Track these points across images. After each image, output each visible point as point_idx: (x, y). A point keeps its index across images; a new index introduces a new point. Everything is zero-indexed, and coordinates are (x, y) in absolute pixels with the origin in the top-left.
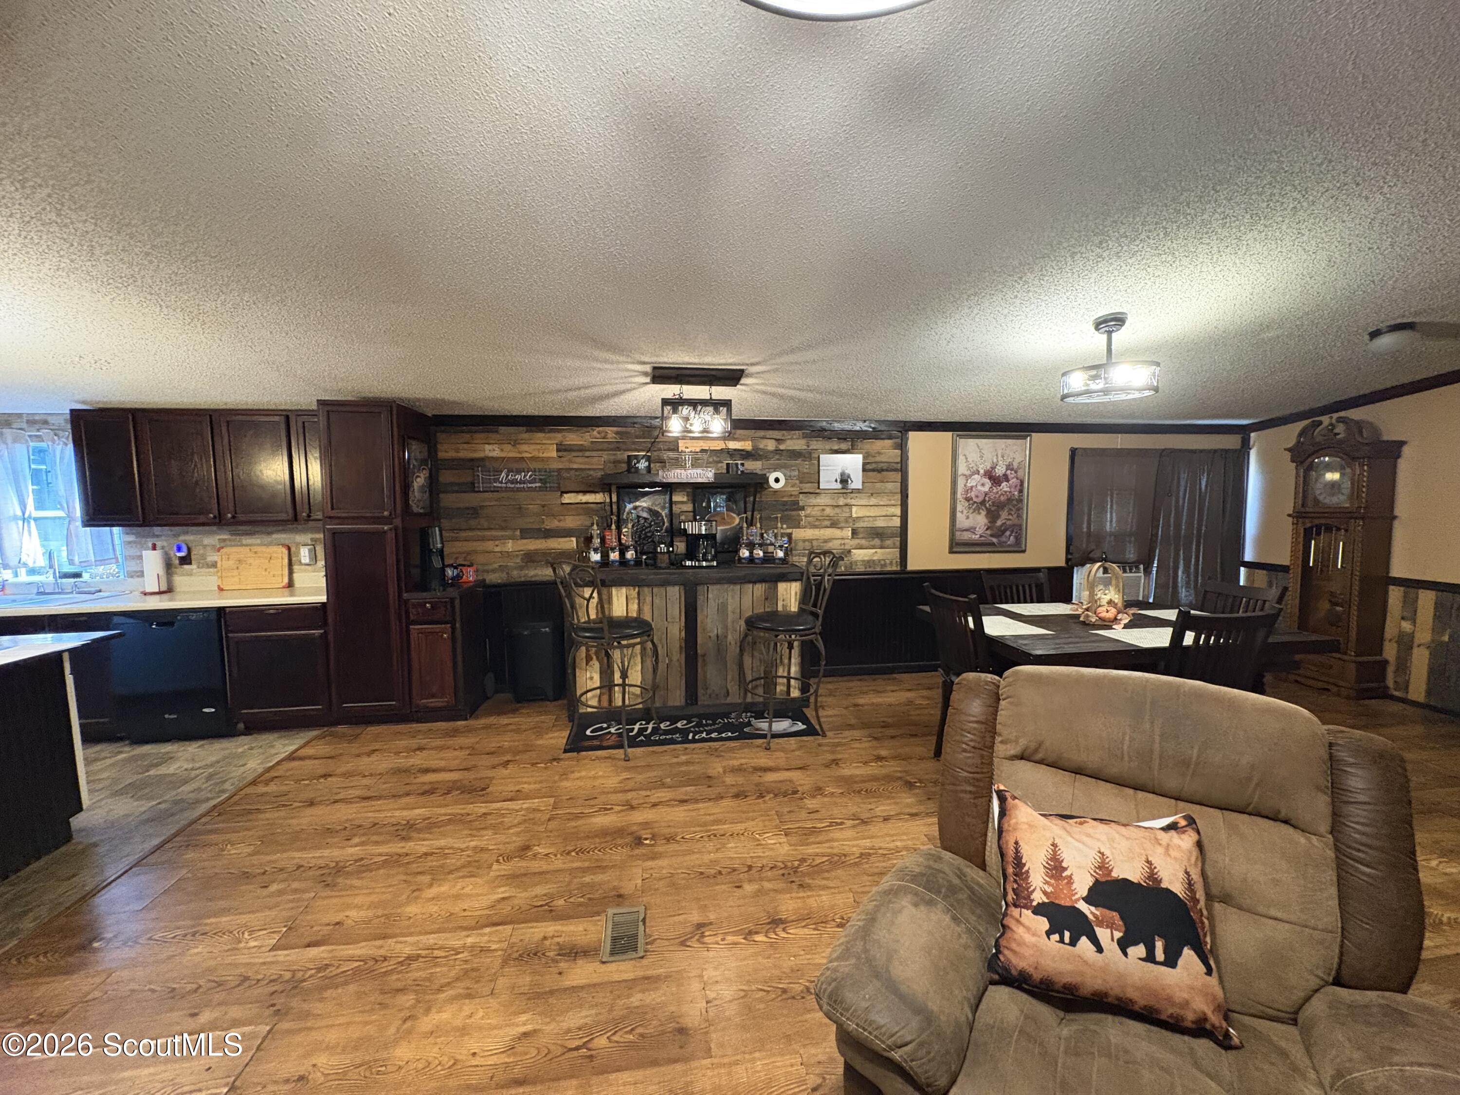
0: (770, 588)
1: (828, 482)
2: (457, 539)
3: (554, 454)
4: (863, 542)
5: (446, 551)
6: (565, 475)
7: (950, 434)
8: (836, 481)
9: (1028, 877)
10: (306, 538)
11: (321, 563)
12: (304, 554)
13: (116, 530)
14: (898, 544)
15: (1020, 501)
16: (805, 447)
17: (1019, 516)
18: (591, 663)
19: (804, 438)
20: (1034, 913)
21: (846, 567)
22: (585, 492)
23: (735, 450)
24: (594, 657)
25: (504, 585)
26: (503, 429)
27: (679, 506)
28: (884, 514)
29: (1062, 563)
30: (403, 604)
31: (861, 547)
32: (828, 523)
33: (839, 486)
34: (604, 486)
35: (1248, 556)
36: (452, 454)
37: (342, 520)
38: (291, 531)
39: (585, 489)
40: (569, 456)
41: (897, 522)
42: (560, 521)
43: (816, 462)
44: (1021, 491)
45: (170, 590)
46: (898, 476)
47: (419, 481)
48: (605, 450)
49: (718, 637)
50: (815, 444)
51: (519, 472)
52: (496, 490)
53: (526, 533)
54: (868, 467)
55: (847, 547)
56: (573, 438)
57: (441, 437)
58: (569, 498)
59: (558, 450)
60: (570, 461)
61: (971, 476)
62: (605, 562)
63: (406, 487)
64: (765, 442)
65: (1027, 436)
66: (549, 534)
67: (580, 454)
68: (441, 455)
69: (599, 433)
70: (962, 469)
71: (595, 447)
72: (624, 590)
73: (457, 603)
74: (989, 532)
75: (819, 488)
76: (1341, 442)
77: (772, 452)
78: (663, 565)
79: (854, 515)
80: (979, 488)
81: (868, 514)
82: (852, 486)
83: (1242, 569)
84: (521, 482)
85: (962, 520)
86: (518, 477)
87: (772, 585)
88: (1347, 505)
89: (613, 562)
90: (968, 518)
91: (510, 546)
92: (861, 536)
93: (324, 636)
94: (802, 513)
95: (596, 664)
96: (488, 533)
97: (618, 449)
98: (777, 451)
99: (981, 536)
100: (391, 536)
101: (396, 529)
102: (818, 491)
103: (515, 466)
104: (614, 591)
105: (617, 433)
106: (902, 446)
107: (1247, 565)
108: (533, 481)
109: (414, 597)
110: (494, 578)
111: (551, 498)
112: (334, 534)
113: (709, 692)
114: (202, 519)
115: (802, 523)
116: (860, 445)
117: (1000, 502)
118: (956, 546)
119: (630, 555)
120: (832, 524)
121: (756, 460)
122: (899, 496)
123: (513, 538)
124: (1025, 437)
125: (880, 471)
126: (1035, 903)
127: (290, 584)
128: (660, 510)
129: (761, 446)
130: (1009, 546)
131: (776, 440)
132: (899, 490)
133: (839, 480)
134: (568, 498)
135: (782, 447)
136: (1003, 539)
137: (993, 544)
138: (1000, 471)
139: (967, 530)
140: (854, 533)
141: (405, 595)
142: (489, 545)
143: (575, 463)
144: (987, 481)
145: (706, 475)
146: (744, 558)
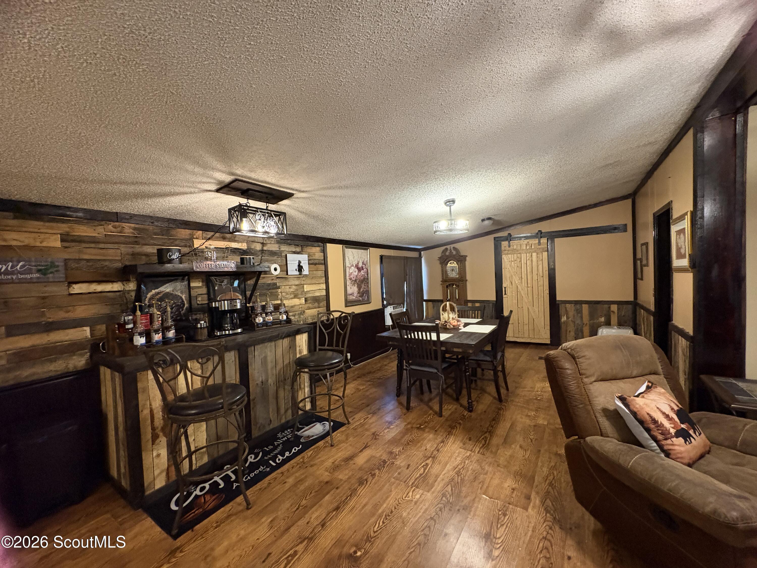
0: (292, 340)
1: (292, 271)
3: (58, 244)
4: (310, 305)
6: (74, 265)
7: (341, 246)
8: (296, 270)
9: (663, 425)
14: (325, 304)
15: (368, 279)
16: (278, 249)
17: (368, 286)
18: (158, 441)
19: (277, 243)
20: (677, 437)
21: (303, 321)
22: (99, 282)
24: (161, 434)
27: (195, 290)
28: (319, 288)
29: (381, 307)
31: (309, 308)
32: (292, 296)
33: (297, 273)
34: (121, 274)
35: (425, 298)
39: (101, 279)
40: (77, 246)
41: (324, 293)
42: (68, 312)
43: (284, 259)
44: (368, 275)
46: (322, 267)
48: (121, 243)
49: (262, 382)
50: (284, 248)
51: (4, 261)
53: (16, 330)
54: (310, 262)
55: (303, 309)
56: (82, 230)
58: (80, 288)
59: (62, 240)
60: (80, 252)
61: (351, 267)
64: (255, 244)
65: (368, 249)
66: (51, 327)
67: (93, 245)
69: (114, 227)
70: (348, 264)
71: (110, 240)
74: (358, 295)
75: (287, 274)
76: (454, 255)
78: (203, 338)
79: (305, 290)
80: (354, 273)
81: (312, 289)
82: (303, 272)
83: (424, 302)
84: (7, 273)
85: (349, 291)
86: (3, 267)
87: (292, 337)
88: (458, 277)
89: (157, 342)
90: (351, 288)
92: (309, 302)
94: (279, 290)
95: (163, 441)
97: (137, 243)
99: (356, 297)
102: (286, 276)
105: (135, 229)
106: (324, 251)
107: (425, 301)
108: (27, 272)
113: (258, 426)
115: (279, 297)
116: (306, 248)
117: (362, 280)
118: (348, 303)
119: (171, 334)
120: (295, 296)
122: (324, 279)
124: (367, 249)
125: (315, 264)
126: (673, 434)
128: (180, 294)
129: (253, 247)
130: (366, 301)
132: (324, 275)
133: (297, 270)
134: (77, 289)
135: (265, 248)
136: (364, 298)
137: (360, 300)
138: (360, 265)
139: (351, 295)
140: (306, 300)
143: (86, 254)
144: (356, 270)
145: (230, 266)
146: (260, 323)
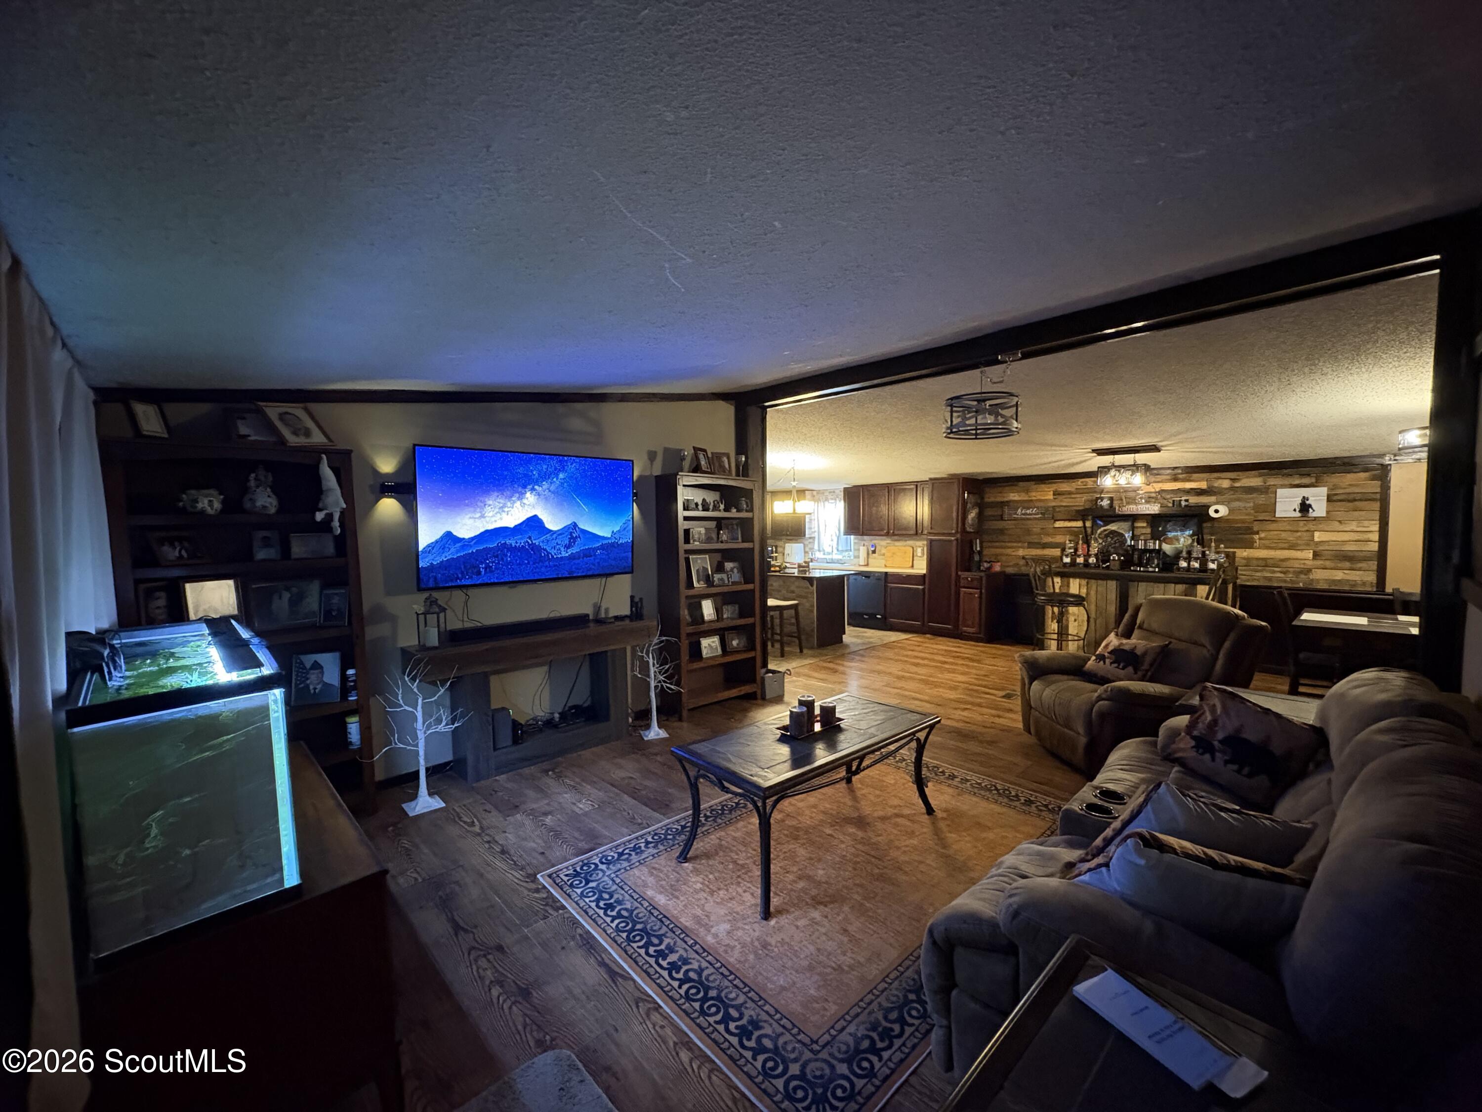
1: (1286, 511)
2: (989, 547)
3: (1051, 497)
4: (1329, 563)
5: (985, 552)
6: (1057, 510)
8: (1295, 510)
10: (920, 543)
11: (925, 557)
12: (919, 550)
13: (852, 537)
14: (1374, 567)
16: (1262, 484)
19: (1261, 476)
22: (1070, 520)
23: (1191, 489)
25: (1015, 575)
26: (1021, 484)
27: (1140, 530)
28: (1356, 539)
30: (958, 577)
31: (1324, 568)
32: (1284, 545)
33: (1298, 514)
34: (1082, 515)
36: (992, 499)
37: (935, 534)
38: (914, 540)
40: (1060, 497)
41: (1375, 547)
42: (1051, 538)
43: (1272, 496)
45: (867, 565)
46: (1377, 505)
47: (972, 515)
48: (1085, 493)
50: (1272, 481)
51: (1028, 508)
52: (1015, 519)
53: (1031, 545)
54: (1335, 498)
55: (1308, 567)
56: (1065, 486)
57: (987, 490)
58: (1059, 524)
59: (1054, 495)
60: (1061, 501)
62: (1073, 563)
63: (964, 518)
64: (1220, 481)
66: (1045, 546)
67: (1069, 496)
68: (986, 500)
69: (1082, 482)
71: (1079, 491)
72: (1078, 580)
73: (984, 579)
75: (1274, 516)
77: (1226, 489)
79: (1317, 539)
81: (1334, 539)
82: (1312, 514)
84: (1030, 514)
86: (1028, 512)
89: (1079, 563)
91: (1021, 552)
92: (1325, 558)
93: (924, 590)
94: (1256, 537)
96: (1009, 544)
98: (1232, 488)
100: (955, 543)
101: (957, 540)
102: (1273, 519)
103: (1026, 505)
104: (1071, 580)
106: (1383, 478)
108: (1037, 514)
109: (963, 574)
110: (1010, 570)
111: (1048, 525)
112: (931, 541)
114: (882, 533)
115: (1256, 545)
116: (1326, 478)
119: (1092, 560)
120: (1290, 546)
121: (1211, 495)
122: (1378, 524)
123: (1023, 547)
125: (1352, 501)
127: (913, 566)
128: (1123, 532)
129: (1216, 485)
131: (1231, 479)
132: (1376, 518)
133: (1298, 510)
135: (1237, 485)
140: (1316, 555)
141: (960, 573)
142: (1009, 551)
143: (1064, 502)
145: (1154, 509)
146: (1181, 568)
